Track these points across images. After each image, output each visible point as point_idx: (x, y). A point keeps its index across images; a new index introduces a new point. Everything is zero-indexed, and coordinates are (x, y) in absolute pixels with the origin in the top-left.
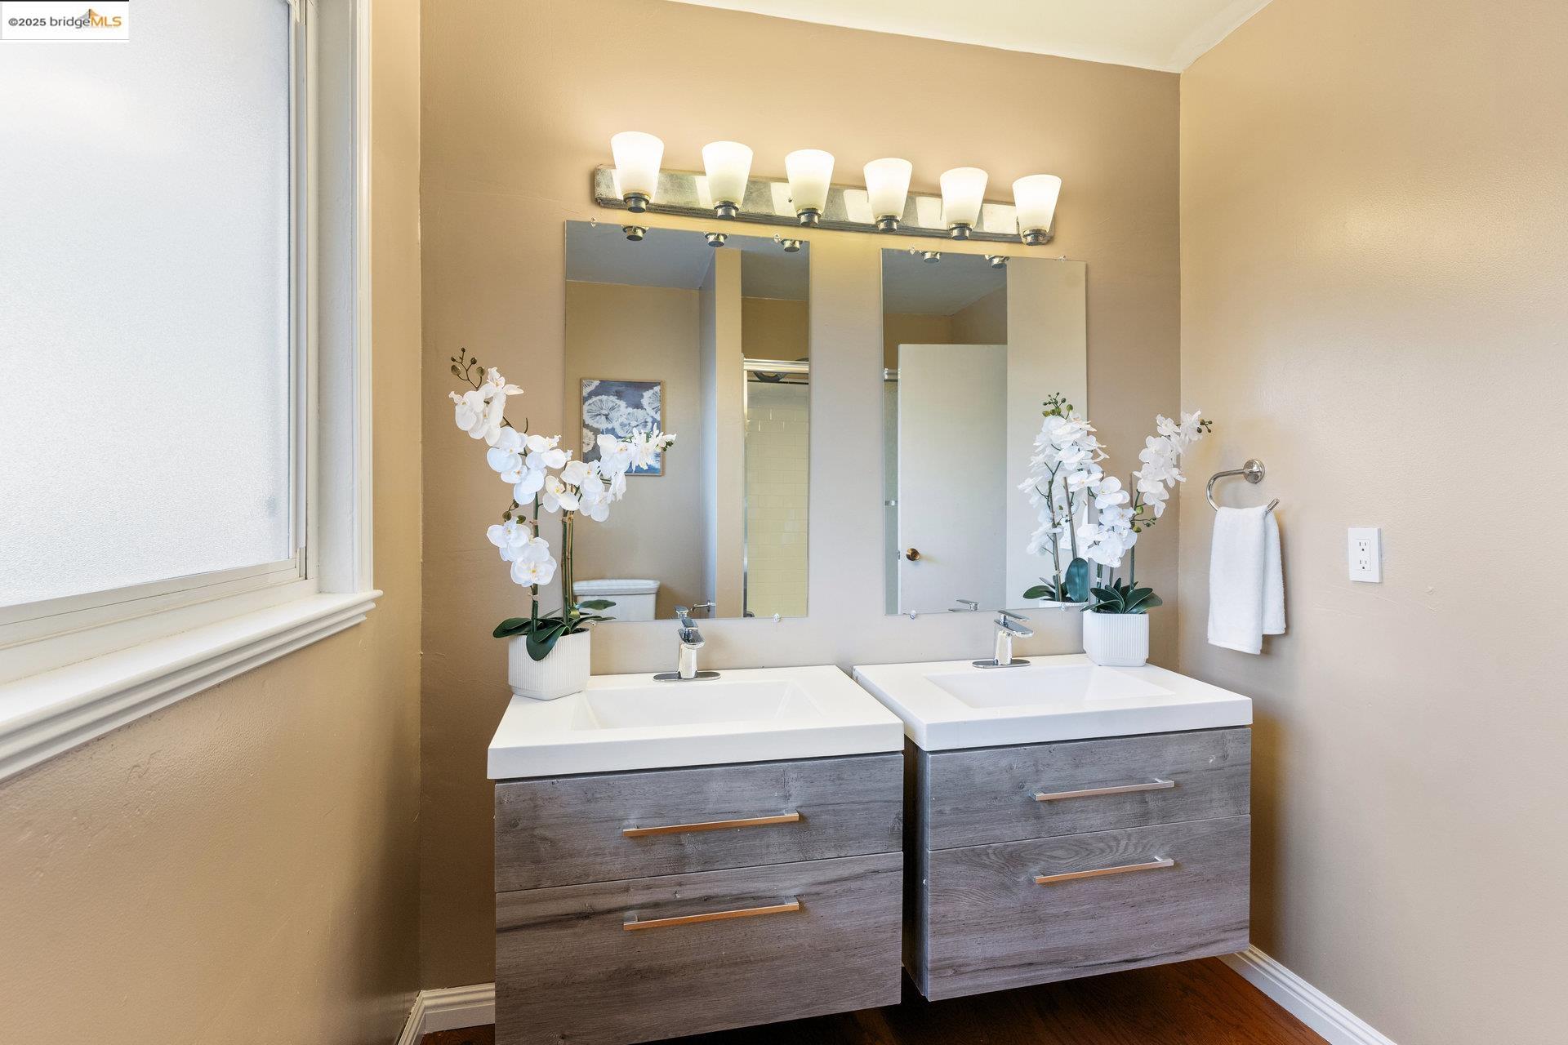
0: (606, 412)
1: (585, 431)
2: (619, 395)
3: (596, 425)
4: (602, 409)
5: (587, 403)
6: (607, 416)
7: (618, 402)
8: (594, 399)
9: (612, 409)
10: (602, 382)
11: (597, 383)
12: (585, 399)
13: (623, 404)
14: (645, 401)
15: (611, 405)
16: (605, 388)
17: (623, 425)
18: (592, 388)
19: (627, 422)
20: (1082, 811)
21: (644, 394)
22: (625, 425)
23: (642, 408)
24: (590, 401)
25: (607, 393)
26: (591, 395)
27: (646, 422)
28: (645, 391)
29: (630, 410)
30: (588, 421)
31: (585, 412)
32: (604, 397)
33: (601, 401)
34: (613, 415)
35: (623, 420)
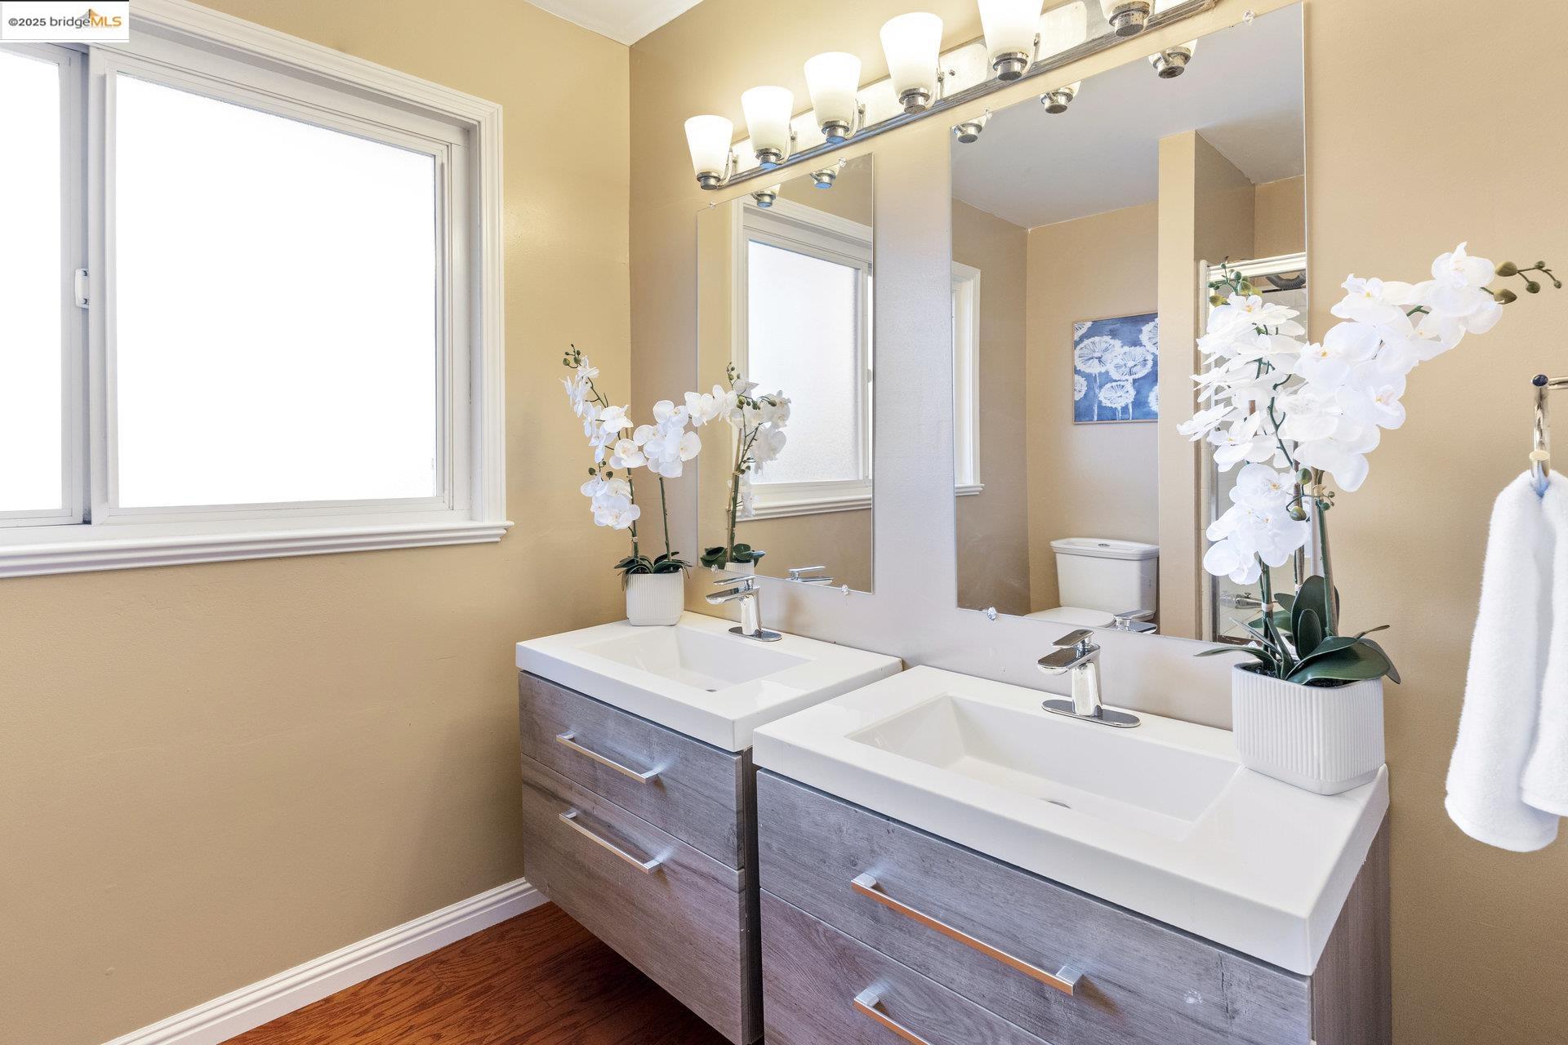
0: (1097, 355)
1: (1077, 377)
2: (1114, 334)
3: (1088, 371)
4: (1094, 351)
5: (1079, 348)
6: (1099, 359)
7: (1112, 342)
8: (1086, 342)
9: (1106, 350)
10: (1095, 322)
11: (1089, 324)
12: (1076, 344)
13: (1117, 343)
14: (1144, 338)
15: (1104, 346)
16: (1097, 328)
17: (1117, 367)
18: (1083, 331)
19: (1122, 363)
20: (936, 947)
21: (1143, 328)
22: (1121, 367)
23: (1141, 345)
24: (1082, 345)
25: (1100, 334)
26: (1082, 339)
27: (1145, 360)
28: (1144, 325)
29: (1126, 349)
30: (1080, 366)
31: (1076, 357)
32: (1097, 339)
33: (1093, 343)
34: (1107, 357)
35: (1118, 361)
